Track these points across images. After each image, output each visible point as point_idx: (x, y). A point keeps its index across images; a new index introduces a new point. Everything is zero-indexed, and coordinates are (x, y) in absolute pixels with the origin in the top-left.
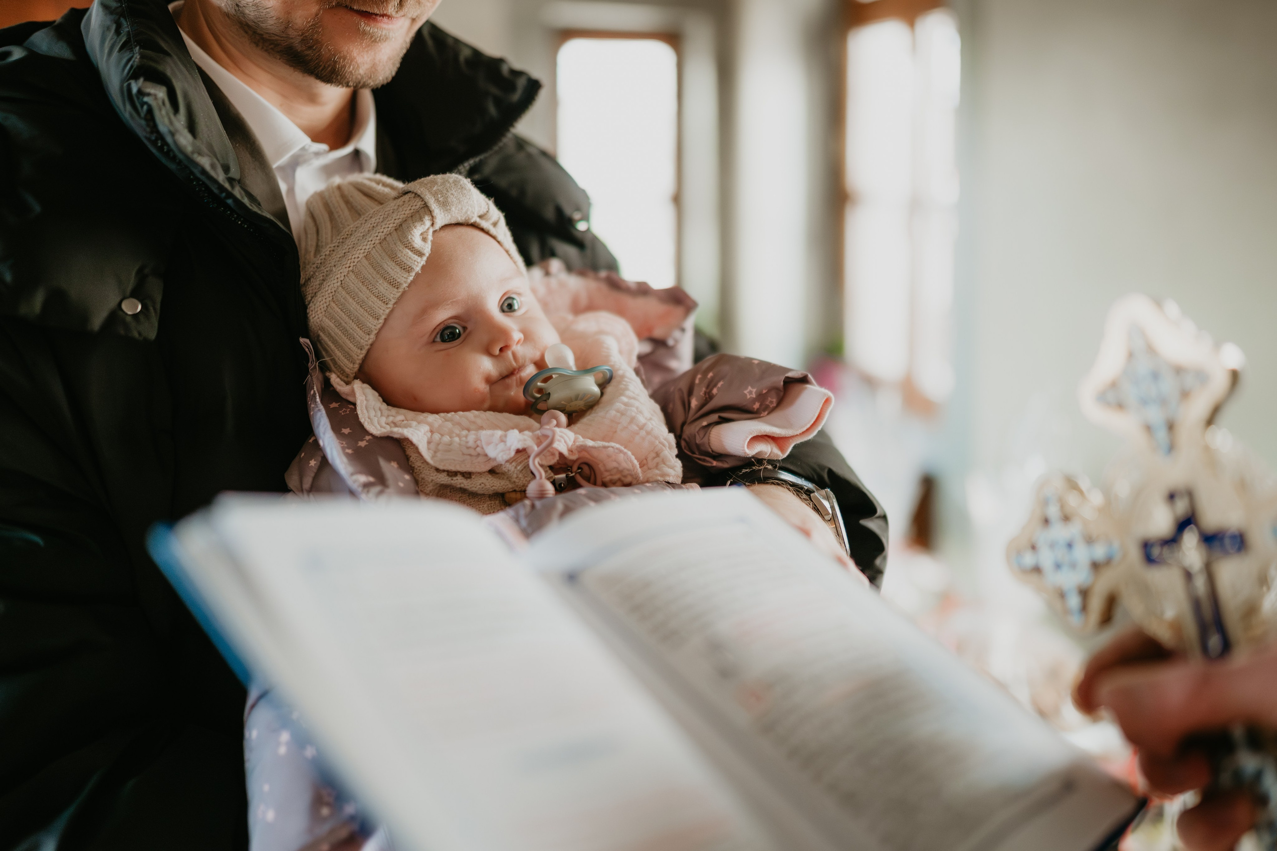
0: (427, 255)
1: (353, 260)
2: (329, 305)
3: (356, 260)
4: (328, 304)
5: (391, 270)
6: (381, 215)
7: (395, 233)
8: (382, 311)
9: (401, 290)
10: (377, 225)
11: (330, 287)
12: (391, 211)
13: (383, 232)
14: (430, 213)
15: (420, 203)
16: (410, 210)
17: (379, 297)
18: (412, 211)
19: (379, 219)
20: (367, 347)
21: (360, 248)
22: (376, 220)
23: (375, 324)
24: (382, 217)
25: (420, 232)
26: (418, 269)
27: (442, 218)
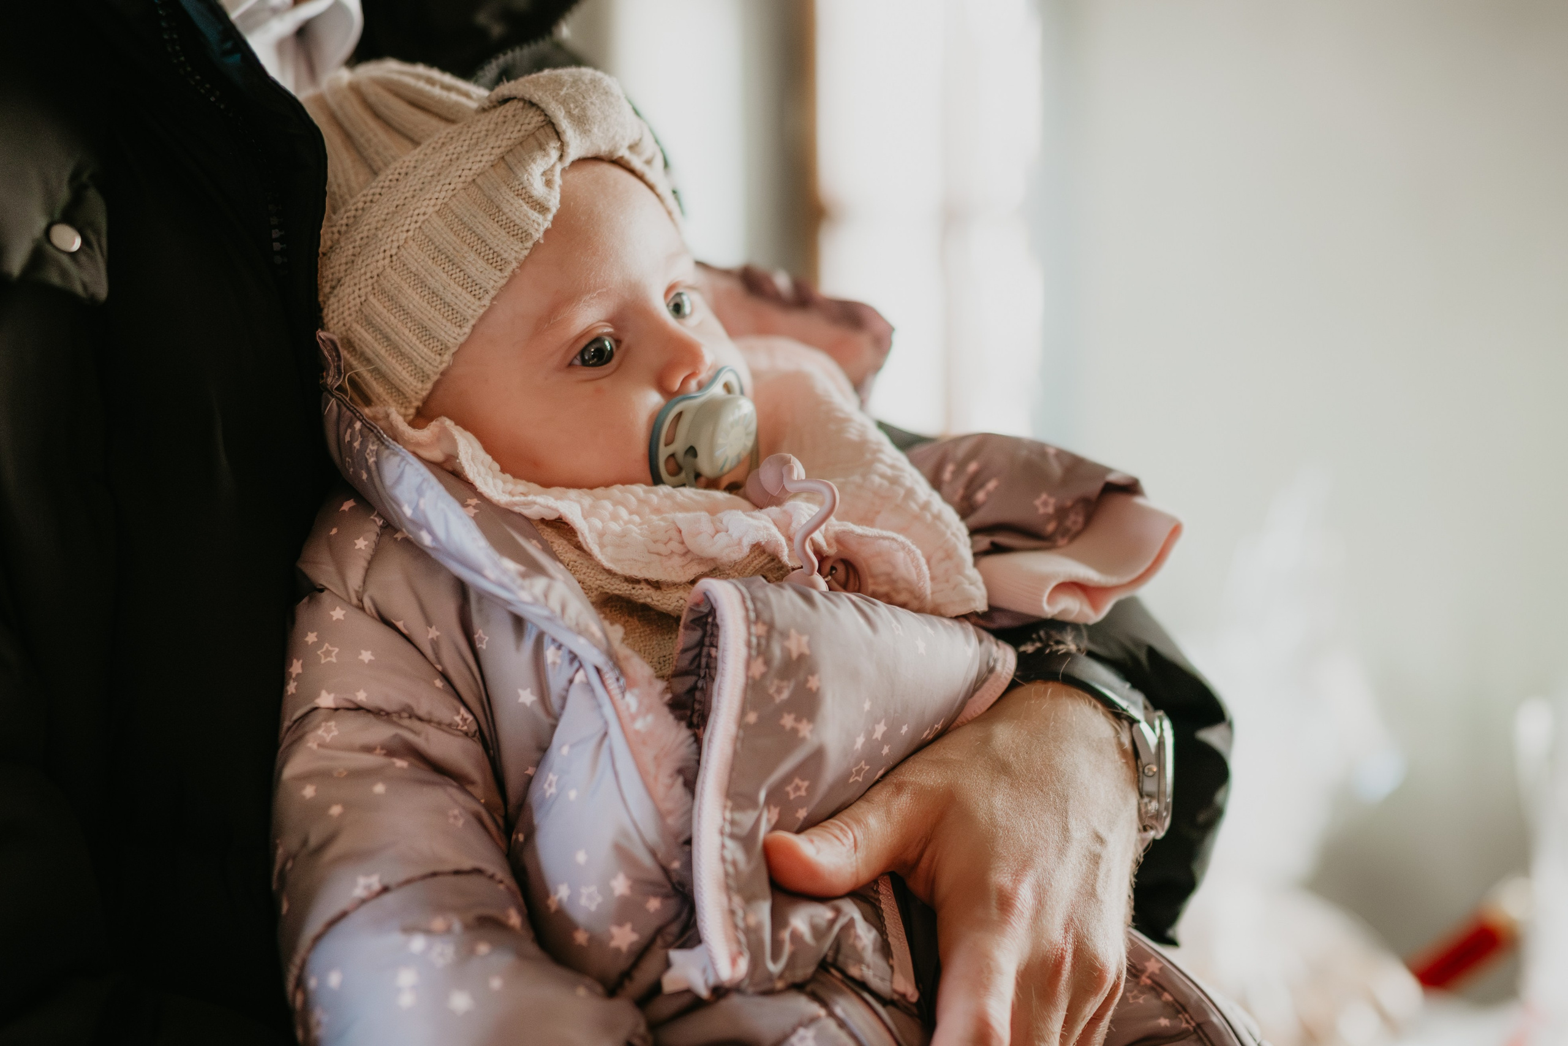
0: (554, 210)
1: (415, 218)
2: (365, 301)
3: (421, 218)
4: (363, 299)
5: (491, 237)
6: (465, 140)
7: (491, 171)
8: (470, 312)
9: (507, 272)
10: (458, 159)
11: (371, 267)
12: (484, 133)
13: (470, 169)
14: (556, 137)
15: (536, 119)
16: (519, 131)
17: (465, 286)
18: (522, 133)
19: (462, 146)
20: (435, 378)
21: (428, 196)
22: (455, 148)
23: (454, 335)
24: (467, 143)
25: (542, 170)
26: (538, 235)
27: (577, 148)
